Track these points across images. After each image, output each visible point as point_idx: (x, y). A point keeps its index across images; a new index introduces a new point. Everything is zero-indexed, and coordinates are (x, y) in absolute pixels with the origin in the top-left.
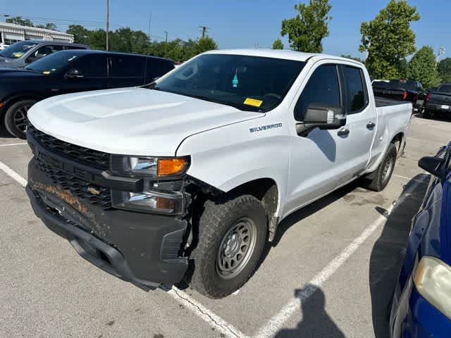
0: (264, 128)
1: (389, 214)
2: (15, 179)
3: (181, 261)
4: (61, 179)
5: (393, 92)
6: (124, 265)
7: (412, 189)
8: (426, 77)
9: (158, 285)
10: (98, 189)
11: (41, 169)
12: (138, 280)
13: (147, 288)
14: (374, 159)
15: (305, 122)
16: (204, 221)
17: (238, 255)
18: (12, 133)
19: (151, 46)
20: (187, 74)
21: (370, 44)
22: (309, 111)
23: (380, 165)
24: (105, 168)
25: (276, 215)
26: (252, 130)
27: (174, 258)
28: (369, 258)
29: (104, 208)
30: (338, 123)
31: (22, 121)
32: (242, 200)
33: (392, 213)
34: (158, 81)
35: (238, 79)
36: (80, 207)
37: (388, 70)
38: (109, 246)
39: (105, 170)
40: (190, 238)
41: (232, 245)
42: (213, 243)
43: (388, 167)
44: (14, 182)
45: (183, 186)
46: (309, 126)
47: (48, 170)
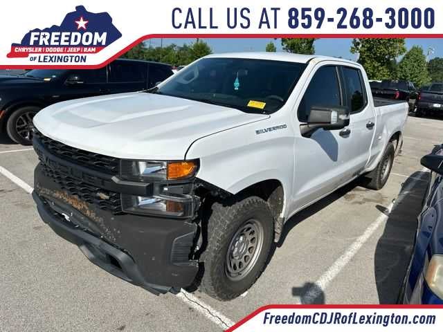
0: (270, 129)
1: (390, 212)
2: (19, 185)
3: (192, 264)
4: (70, 185)
5: (385, 92)
6: (135, 270)
7: (410, 187)
8: (416, 77)
9: (169, 288)
10: (107, 194)
11: (48, 175)
12: (150, 285)
13: (157, 292)
14: (373, 158)
15: (309, 123)
16: (213, 224)
17: (245, 257)
18: (14, 140)
19: (147, 51)
20: (188, 78)
21: (361, 46)
22: (313, 111)
23: (379, 163)
24: (115, 173)
25: (282, 215)
26: (258, 132)
27: (184, 261)
28: (373, 257)
29: (114, 213)
30: (342, 123)
31: (24, 128)
32: (250, 202)
33: (392, 211)
34: (160, 85)
35: (239, 82)
36: (88, 213)
37: (379, 71)
38: (119, 251)
39: (114, 175)
40: (200, 240)
41: (240, 247)
42: (222, 246)
43: (386, 166)
44: (19, 188)
45: (192, 189)
46: (312, 127)
47: (56, 176)
